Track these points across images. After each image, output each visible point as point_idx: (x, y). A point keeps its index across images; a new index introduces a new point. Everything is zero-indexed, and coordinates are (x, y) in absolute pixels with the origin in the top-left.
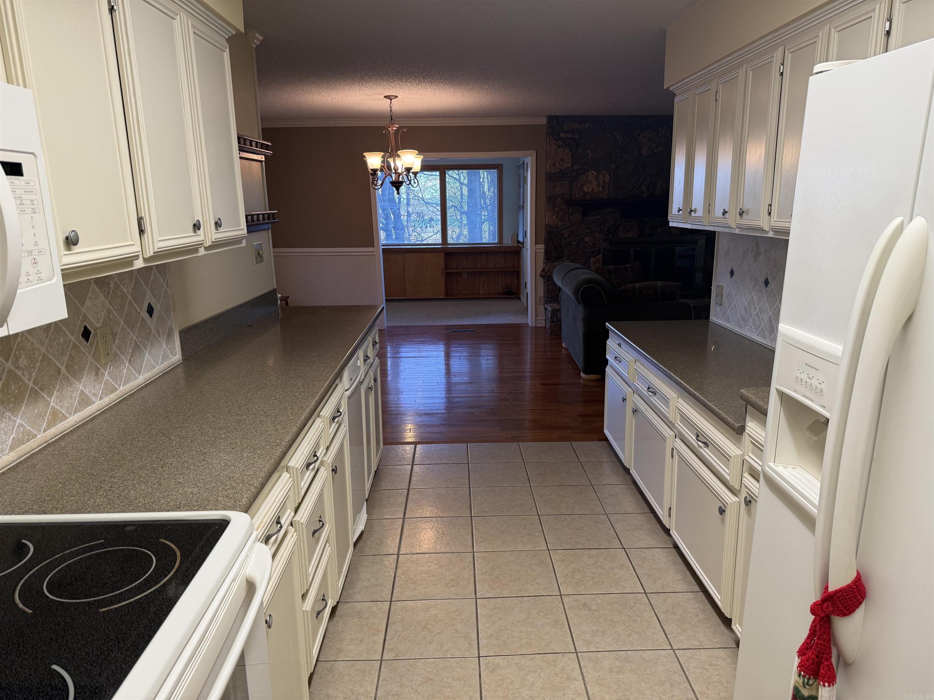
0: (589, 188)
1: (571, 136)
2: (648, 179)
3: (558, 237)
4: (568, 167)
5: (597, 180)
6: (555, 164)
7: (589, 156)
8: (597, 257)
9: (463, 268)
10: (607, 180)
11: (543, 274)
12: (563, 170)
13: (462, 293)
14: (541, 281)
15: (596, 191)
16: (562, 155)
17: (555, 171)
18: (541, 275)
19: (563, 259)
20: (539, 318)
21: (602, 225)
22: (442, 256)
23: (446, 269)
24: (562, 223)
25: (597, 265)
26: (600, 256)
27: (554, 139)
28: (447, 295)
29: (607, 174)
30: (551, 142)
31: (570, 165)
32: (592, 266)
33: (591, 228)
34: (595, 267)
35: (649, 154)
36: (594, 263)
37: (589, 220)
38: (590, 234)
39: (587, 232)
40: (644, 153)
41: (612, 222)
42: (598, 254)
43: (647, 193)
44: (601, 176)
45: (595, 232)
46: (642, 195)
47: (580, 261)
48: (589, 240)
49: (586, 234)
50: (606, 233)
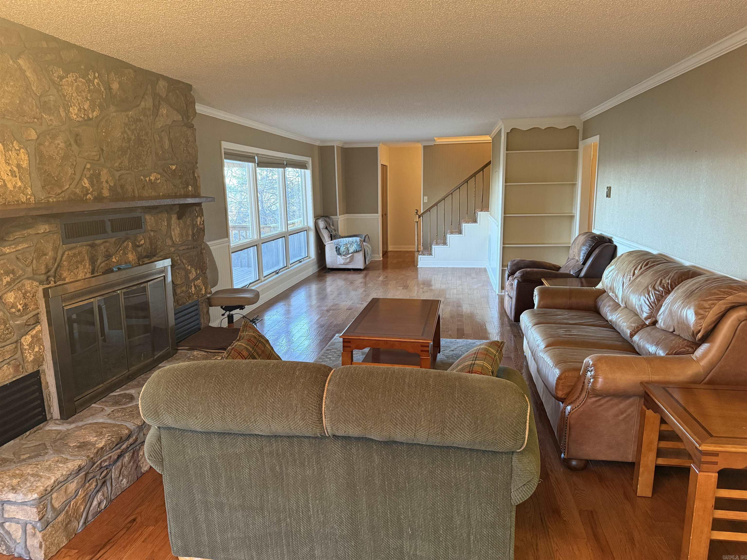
2: (88, 166)
5: (7, 162)
8: (34, 332)
10: (25, 164)
15: (10, 186)
21: (34, 261)
25: (37, 349)
29: (22, 150)
32: (29, 354)
33: (13, 272)
34: (34, 355)
35: (82, 119)
36: (30, 347)
37: (5, 254)
38: (13, 285)
39: (7, 282)
40: (75, 117)
41: (50, 254)
42: (35, 325)
43: (92, 192)
44: (13, 154)
45: (23, 278)
46: (86, 197)
47: (4, 352)
48: (15, 298)
49: (5, 286)
50: (43, 277)
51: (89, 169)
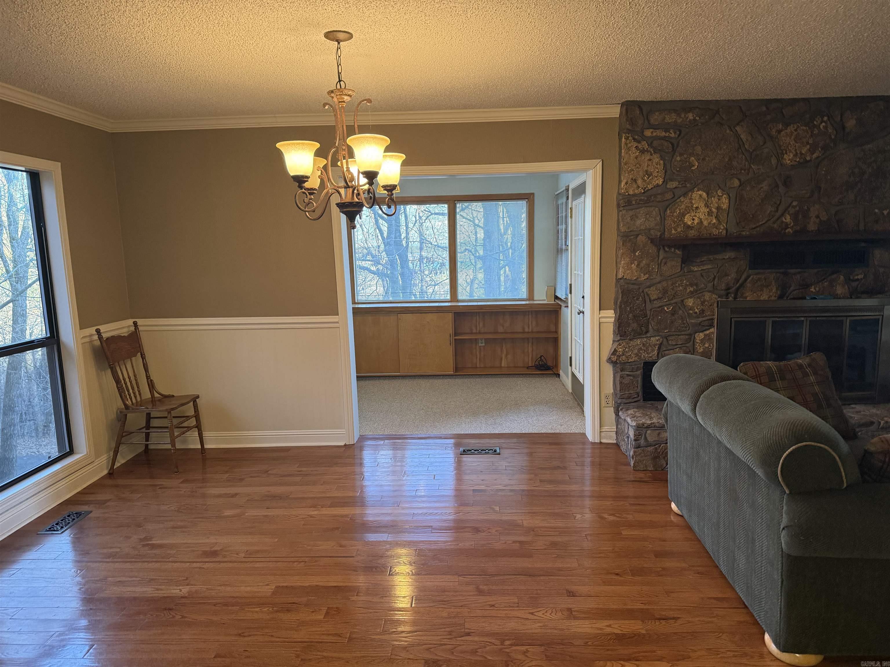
0: (693, 220)
1: (663, 134)
2: (795, 204)
3: (641, 299)
4: (658, 185)
5: (707, 206)
6: (635, 181)
7: (694, 166)
8: (708, 332)
9: (480, 333)
10: (725, 206)
11: (614, 358)
12: (649, 190)
13: (478, 366)
14: (609, 371)
15: (705, 223)
16: (648, 165)
17: (636, 191)
18: (609, 360)
19: (648, 335)
20: (605, 428)
21: (716, 279)
22: (450, 317)
23: (456, 334)
24: (647, 275)
25: (707, 345)
26: (714, 330)
27: (634, 139)
28: (456, 369)
29: (725, 196)
30: (629, 145)
31: (660, 182)
32: (699, 347)
33: (696, 285)
34: (703, 348)
35: (797, 163)
36: (701, 342)
37: (693, 271)
38: (695, 294)
39: (690, 291)
40: (789, 162)
41: (733, 275)
42: (709, 327)
43: (793, 226)
44: (715, 200)
45: (705, 290)
46: (785, 230)
47: (678, 339)
48: (693, 303)
49: (688, 293)
50: (723, 292)
51: (794, 207)
